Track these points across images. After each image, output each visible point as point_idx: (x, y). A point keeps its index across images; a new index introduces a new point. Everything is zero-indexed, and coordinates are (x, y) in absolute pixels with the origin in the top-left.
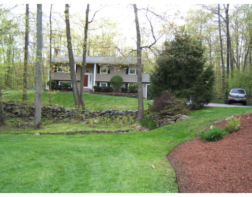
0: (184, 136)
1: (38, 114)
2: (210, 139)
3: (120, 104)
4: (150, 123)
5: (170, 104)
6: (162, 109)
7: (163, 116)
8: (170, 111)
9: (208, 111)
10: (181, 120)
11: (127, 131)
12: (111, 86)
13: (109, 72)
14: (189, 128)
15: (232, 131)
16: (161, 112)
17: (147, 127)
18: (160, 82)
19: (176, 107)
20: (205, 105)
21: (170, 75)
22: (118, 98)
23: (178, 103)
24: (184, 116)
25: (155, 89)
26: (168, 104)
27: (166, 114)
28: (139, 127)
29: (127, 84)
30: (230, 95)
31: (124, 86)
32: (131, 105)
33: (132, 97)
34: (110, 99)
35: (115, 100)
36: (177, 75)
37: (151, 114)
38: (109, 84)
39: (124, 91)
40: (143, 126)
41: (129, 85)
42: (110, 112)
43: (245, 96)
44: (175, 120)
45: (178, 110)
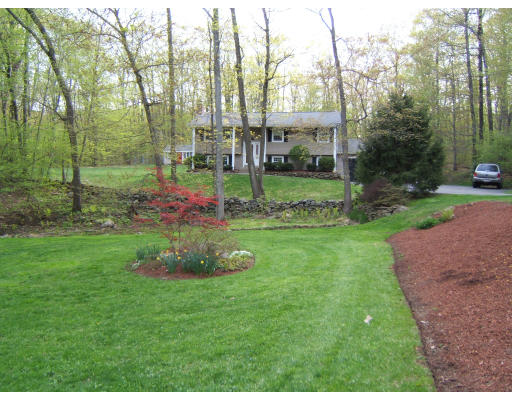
0: (400, 227)
1: (221, 207)
2: (423, 228)
3: (311, 190)
4: (360, 216)
5: (385, 193)
6: (376, 199)
7: (377, 207)
8: (385, 201)
9: (432, 200)
10: (399, 212)
11: (334, 225)
12: (290, 161)
13: (286, 140)
14: (407, 220)
15: (445, 221)
16: (375, 202)
17: (357, 221)
18: (371, 162)
19: (393, 197)
20: (431, 192)
21: (385, 155)
22: (304, 180)
23: (395, 191)
24: (403, 207)
25: (365, 172)
26: (382, 193)
27: (381, 205)
28: (347, 220)
29: (314, 158)
30: (476, 174)
31: (310, 161)
32: (328, 191)
33: (325, 178)
34: (293, 184)
35: (303, 185)
36: (394, 153)
37: (360, 205)
38: (286, 157)
39: (312, 168)
40: (352, 219)
41: (318, 159)
42: (304, 203)
43: (499, 176)
44: (392, 212)
45: (395, 200)
